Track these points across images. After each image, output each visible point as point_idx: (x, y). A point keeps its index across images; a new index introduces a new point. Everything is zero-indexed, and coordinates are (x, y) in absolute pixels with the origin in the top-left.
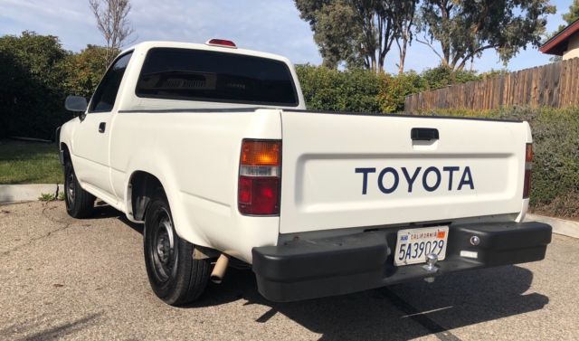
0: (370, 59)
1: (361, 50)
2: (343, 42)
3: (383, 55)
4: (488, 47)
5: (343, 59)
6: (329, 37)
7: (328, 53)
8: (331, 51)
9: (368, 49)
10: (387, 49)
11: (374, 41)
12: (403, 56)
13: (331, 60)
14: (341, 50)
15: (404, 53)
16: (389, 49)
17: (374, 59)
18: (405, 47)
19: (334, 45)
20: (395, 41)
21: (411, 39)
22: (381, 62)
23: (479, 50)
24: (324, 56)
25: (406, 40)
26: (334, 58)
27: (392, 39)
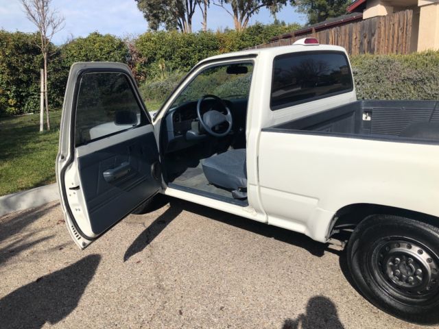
0: (181, 19)
1: (174, 13)
2: (161, 8)
3: (190, 16)
4: (262, 6)
5: (163, 21)
6: (150, 5)
7: (151, 18)
8: (153, 16)
9: (179, 12)
10: (192, 12)
11: (182, 7)
12: (205, 16)
13: (154, 23)
14: (160, 15)
15: (206, 14)
16: (194, 12)
17: (184, 20)
18: (206, 9)
19: (155, 12)
20: (197, 6)
21: (209, 3)
22: (190, 22)
23: (257, 8)
24: (149, 20)
25: (205, 4)
26: (156, 21)
27: (195, 4)
